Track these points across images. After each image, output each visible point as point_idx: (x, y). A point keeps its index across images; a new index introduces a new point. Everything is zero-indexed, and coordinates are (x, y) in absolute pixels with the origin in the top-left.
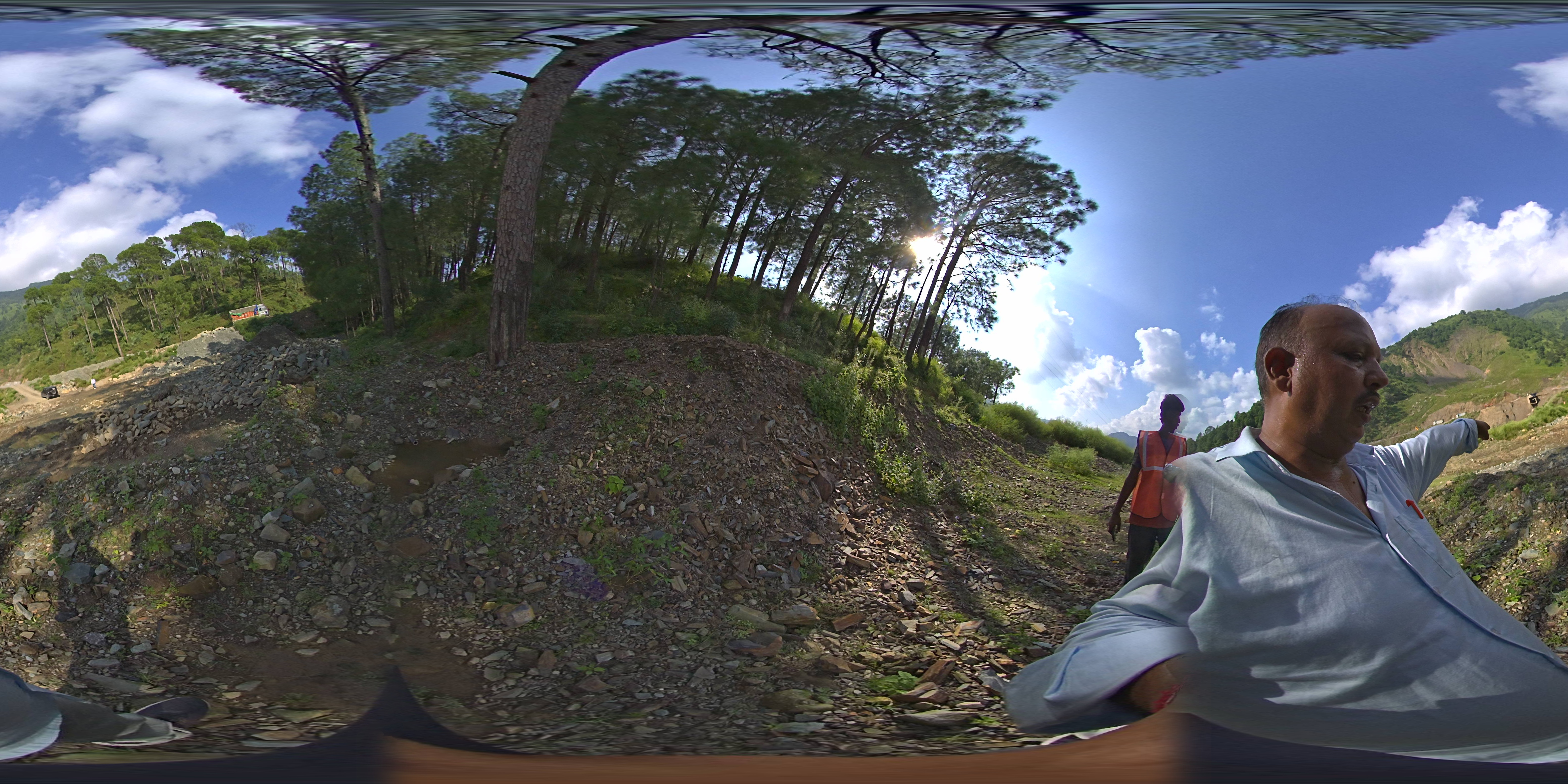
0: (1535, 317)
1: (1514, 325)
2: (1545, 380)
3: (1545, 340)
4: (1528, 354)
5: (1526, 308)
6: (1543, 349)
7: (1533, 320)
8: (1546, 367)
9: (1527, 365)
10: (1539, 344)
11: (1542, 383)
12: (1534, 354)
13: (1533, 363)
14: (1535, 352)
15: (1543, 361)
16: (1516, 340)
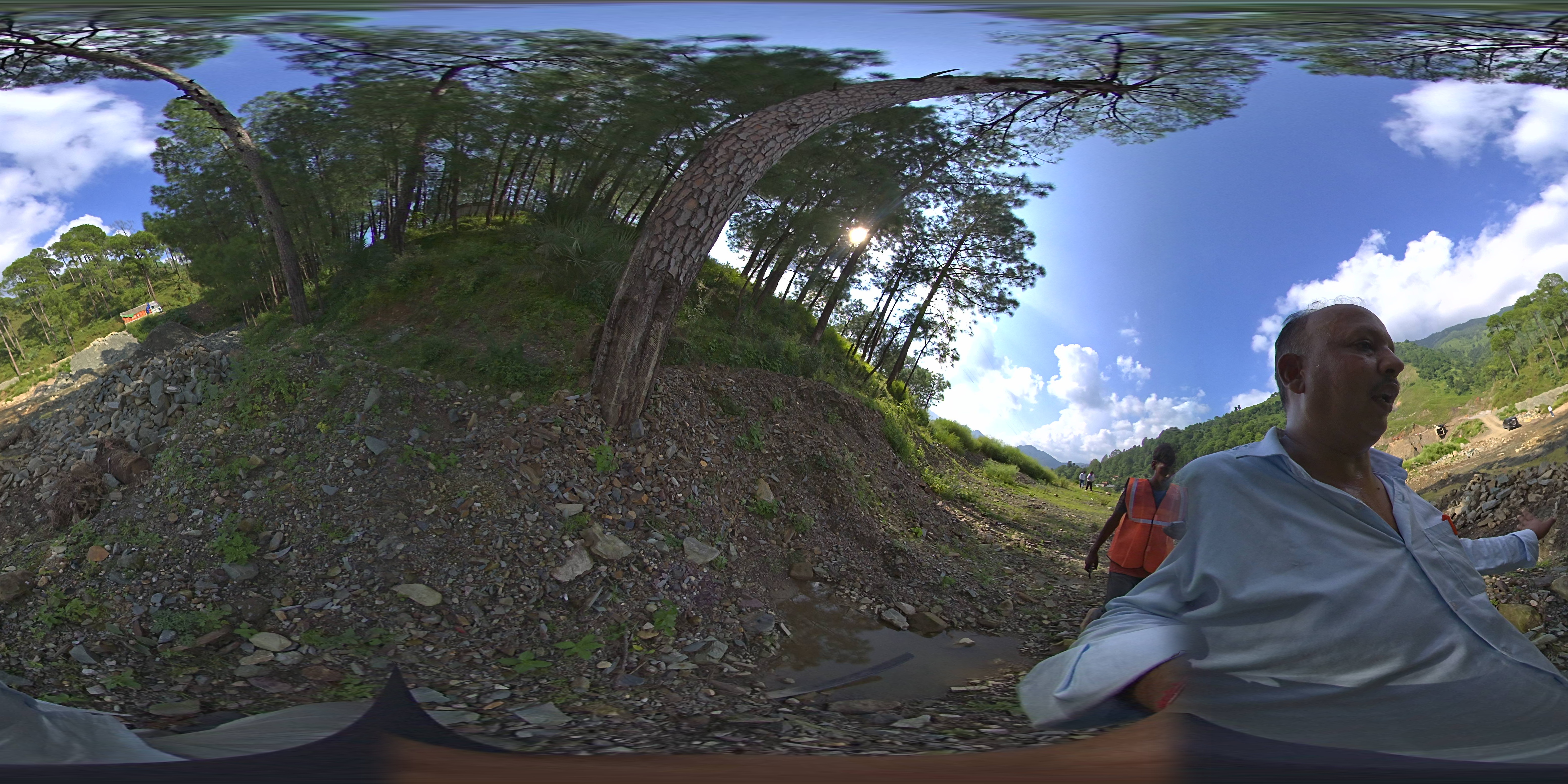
0: (1443, 346)
1: (1423, 355)
2: (1455, 409)
3: (1453, 369)
4: (1437, 384)
5: (1434, 338)
6: (1452, 378)
7: (1441, 350)
8: (1456, 396)
9: (1437, 395)
10: (1447, 374)
11: (1451, 413)
12: (1443, 385)
13: (1443, 393)
14: (1444, 382)
15: (1452, 391)
16: (1426, 371)
